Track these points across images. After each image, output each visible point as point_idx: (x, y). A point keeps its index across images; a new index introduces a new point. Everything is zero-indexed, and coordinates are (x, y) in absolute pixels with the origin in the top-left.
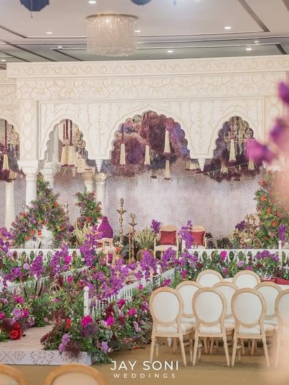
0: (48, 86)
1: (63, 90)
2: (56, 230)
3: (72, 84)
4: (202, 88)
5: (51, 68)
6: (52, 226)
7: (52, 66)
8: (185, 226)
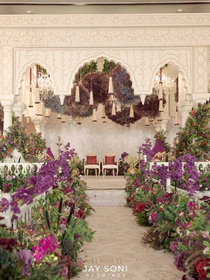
0: (21, 35)
1: (35, 39)
2: (25, 152)
3: (41, 33)
4: (146, 39)
5: (25, 20)
6: (22, 149)
7: (25, 18)
8: (145, 143)
